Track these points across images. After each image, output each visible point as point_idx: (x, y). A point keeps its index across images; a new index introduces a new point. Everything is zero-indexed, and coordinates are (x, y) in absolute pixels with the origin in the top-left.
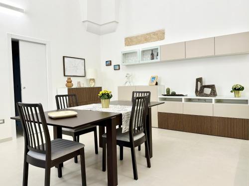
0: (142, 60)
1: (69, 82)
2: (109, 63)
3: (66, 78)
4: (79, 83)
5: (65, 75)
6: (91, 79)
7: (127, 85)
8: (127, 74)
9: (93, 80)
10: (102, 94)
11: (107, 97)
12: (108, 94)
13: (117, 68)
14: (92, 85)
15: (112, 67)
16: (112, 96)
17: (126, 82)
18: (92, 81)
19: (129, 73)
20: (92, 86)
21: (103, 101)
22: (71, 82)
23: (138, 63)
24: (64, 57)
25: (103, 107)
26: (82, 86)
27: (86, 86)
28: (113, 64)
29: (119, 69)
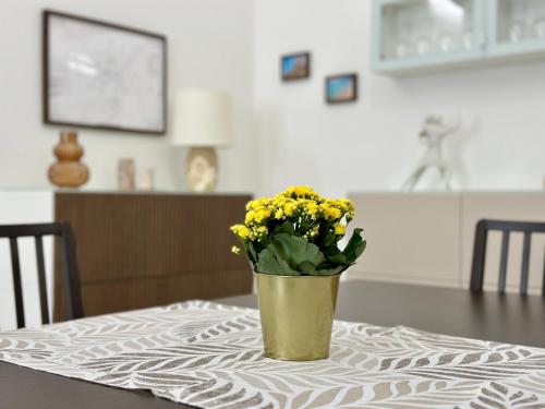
0: (503, 36)
1: (68, 156)
2: (296, 68)
3: (52, 138)
4: (126, 167)
5: (47, 120)
6: (195, 151)
7: (423, 186)
8: (430, 121)
9: (209, 153)
10: (271, 223)
11: (314, 255)
12: (325, 224)
13: (343, 91)
14: (201, 182)
15: (314, 88)
16: (357, 242)
17: (419, 173)
18: (199, 160)
19: (437, 112)
20: (200, 188)
21: (275, 288)
22: (77, 156)
23: (475, 54)
24: (47, 15)
25: (269, 354)
26: (143, 185)
27: (164, 184)
28: (320, 71)
29: (354, 97)
